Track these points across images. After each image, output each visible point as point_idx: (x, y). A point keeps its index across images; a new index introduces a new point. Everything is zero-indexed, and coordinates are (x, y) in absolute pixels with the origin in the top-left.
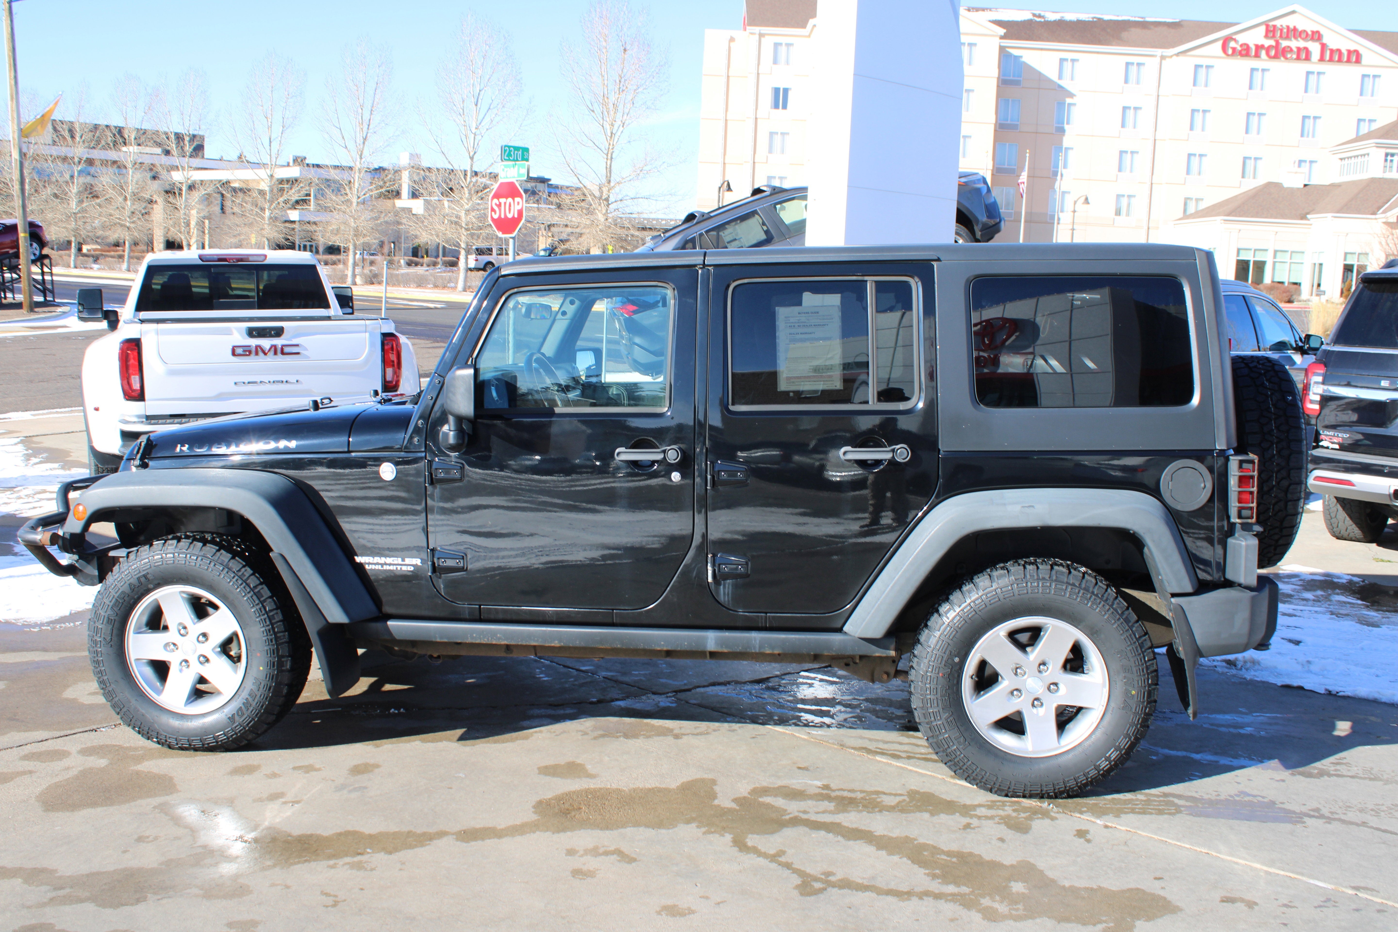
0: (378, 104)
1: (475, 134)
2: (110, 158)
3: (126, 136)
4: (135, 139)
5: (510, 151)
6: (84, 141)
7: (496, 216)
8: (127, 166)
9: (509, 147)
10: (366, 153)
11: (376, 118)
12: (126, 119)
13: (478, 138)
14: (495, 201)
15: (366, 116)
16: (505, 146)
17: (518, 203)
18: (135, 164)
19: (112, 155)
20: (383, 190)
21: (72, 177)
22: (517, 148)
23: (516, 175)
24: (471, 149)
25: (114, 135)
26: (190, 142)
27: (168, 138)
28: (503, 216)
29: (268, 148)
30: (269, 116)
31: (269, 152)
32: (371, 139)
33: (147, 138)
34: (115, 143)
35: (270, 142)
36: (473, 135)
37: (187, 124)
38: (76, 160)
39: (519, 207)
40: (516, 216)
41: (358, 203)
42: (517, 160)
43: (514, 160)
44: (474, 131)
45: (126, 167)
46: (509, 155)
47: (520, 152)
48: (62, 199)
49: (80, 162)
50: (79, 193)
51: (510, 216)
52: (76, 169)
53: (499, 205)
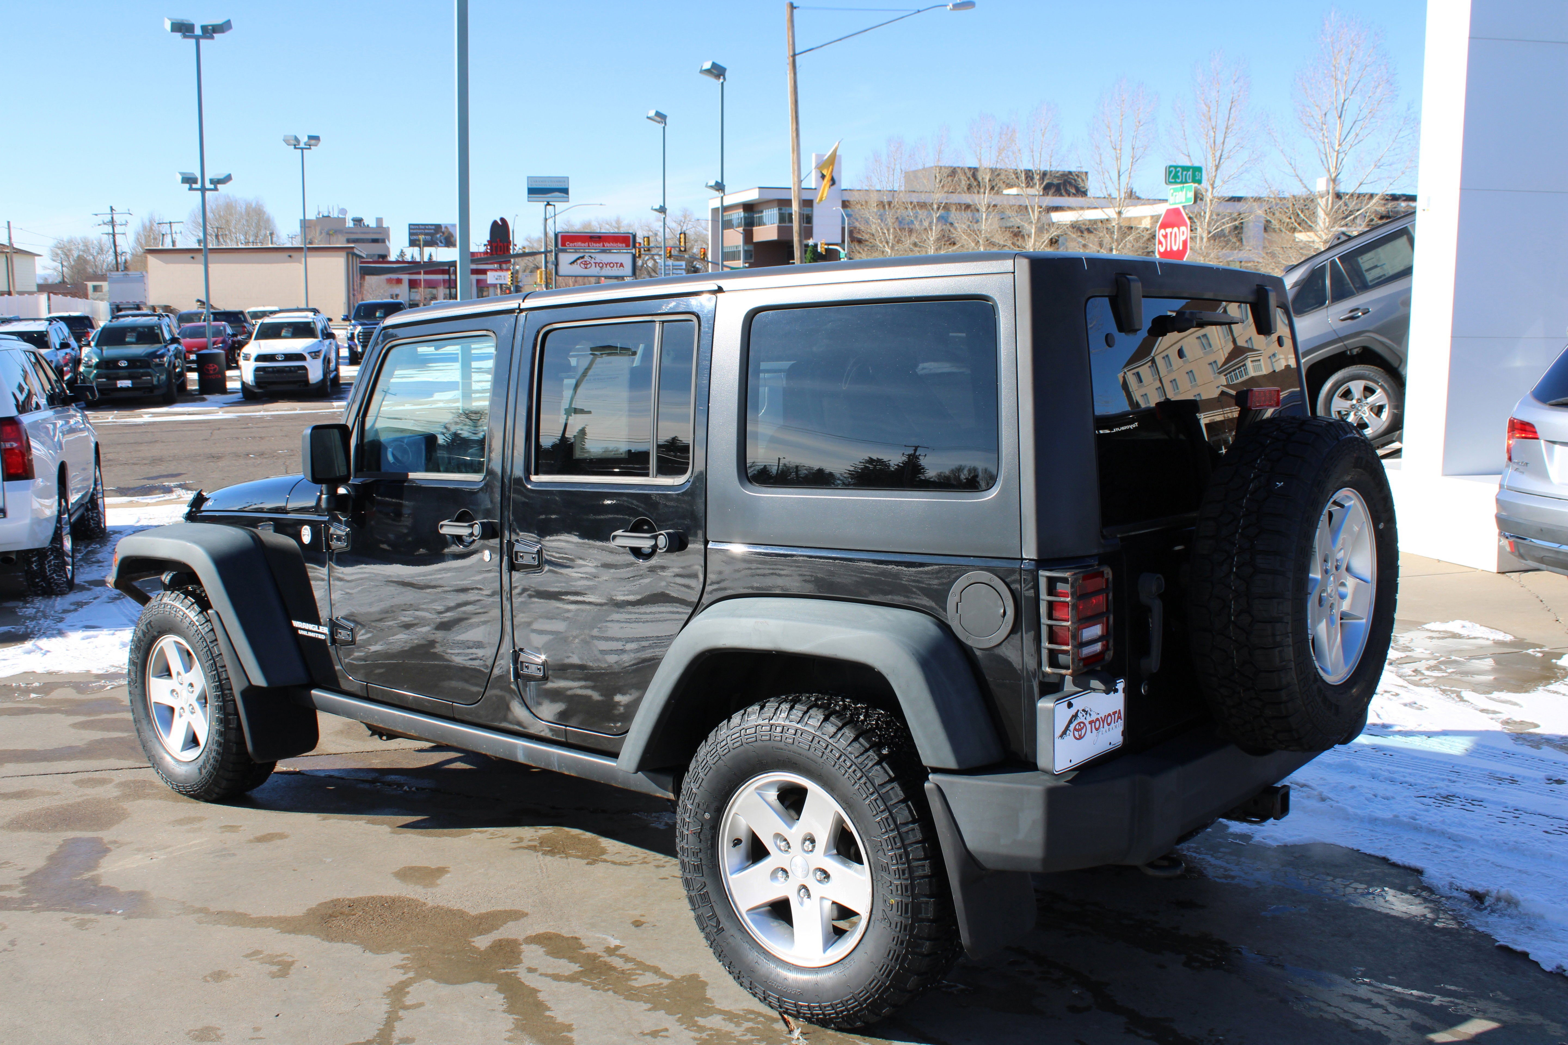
0: (1233, 124)
1: (1338, 152)
2: (963, 202)
3: (980, 179)
4: (990, 181)
5: (1177, 172)
6: (943, 187)
7: (1162, 250)
8: (980, 208)
9: (1176, 167)
10: (1218, 182)
11: (1231, 142)
12: (980, 160)
13: (1341, 156)
14: (1163, 231)
15: (1219, 140)
16: (1170, 167)
17: (1183, 232)
18: (989, 207)
19: (967, 198)
20: (1237, 223)
21: (931, 223)
22: (1185, 169)
23: (1184, 200)
24: (1332, 170)
25: (969, 179)
26: (1040, 180)
27: (1017, 178)
28: (1169, 249)
29: (1116, 182)
30: (1118, 147)
31: (1117, 186)
32: (1224, 166)
33: (1000, 180)
34: (969, 187)
35: (1119, 176)
36: (1335, 154)
37: (1037, 162)
38: (935, 206)
39: (1183, 238)
40: (1181, 248)
41: (1208, 238)
42: (1186, 182)
43: (1182, 183)
44: (1337, 148)
45: (978, 210)
46: (1176, 176)
47: (1190, 173)
48: (920, 247)
49: (938, 209)
50: (938, 240)
51: (1175, 248)
52: (935, 216)
53: (1165, 236)
